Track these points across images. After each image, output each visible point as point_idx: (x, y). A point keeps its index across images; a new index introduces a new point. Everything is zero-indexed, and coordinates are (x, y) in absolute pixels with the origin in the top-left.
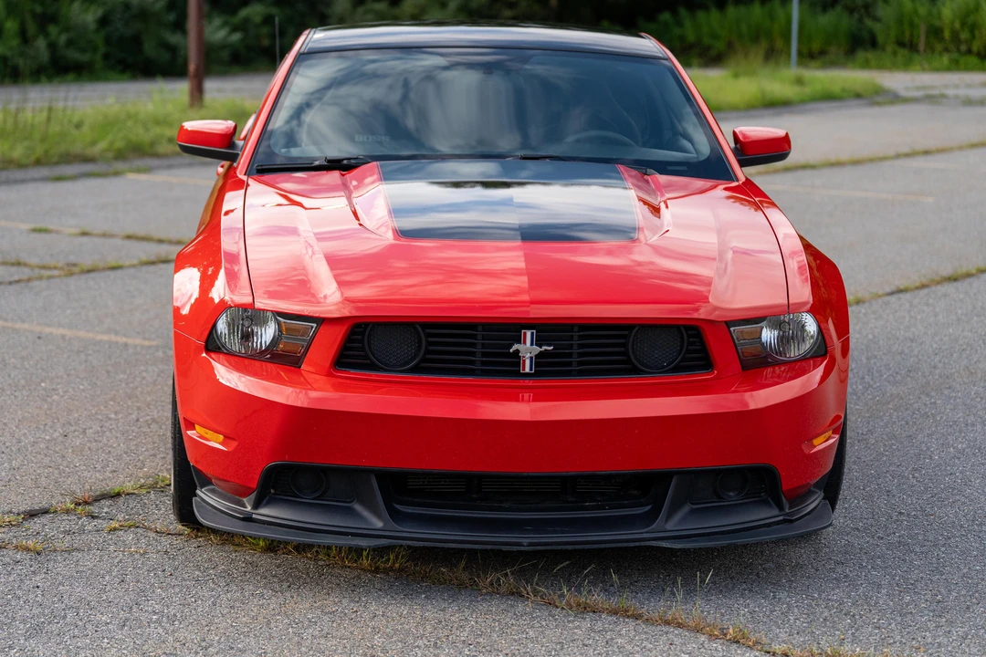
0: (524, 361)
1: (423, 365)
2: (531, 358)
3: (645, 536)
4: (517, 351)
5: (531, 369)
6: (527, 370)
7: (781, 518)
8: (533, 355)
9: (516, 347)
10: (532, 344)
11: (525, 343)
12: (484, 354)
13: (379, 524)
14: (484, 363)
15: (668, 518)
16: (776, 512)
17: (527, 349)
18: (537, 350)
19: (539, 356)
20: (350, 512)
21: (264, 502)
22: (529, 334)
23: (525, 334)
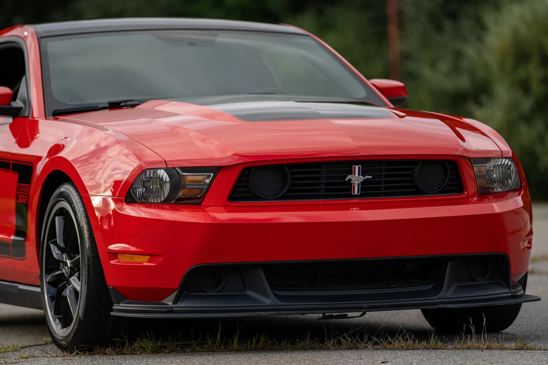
0: (354, 186)
1: (288, 194)
2: (359, 184)
3: (435, 301)
4: (350, 180)
5: (358, 192)
6: (356, 193)
7: (510, 294)
8: (360, 182)
9: (349, 177)
10: (359, 175)
11: (355, 174)
12: (327, 184)
13: (268, 302)
14: (327, 190)
15: (448, 289)
16: (507, 290)
17: (356, 178)
18: (362, 178)
19: (363, 183)
20: (246, 298)
21: (181, 299)
22: (357, 168)
23: (355, 168)
